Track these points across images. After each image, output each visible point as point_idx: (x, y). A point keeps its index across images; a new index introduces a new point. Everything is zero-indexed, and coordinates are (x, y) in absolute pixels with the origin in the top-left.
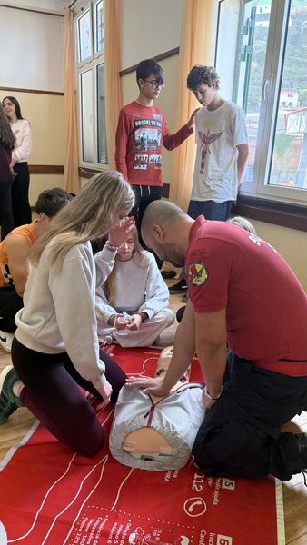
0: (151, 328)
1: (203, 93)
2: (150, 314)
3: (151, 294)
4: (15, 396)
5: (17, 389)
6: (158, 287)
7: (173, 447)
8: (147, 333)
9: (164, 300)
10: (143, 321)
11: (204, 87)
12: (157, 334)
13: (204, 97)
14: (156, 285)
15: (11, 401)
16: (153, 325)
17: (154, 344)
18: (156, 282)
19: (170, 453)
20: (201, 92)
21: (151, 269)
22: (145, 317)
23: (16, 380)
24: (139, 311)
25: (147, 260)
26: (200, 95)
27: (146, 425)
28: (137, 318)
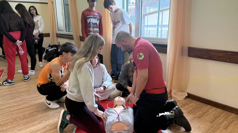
0: (107, 92)
1: (111, 8)
2: (107, 86)
3: (105, 80)
4: (67, 120)
5: (68, 117)
6: (108, 77)
7: (128, 127)
8: (106, 94)
9: (110, 81)
10: (104, 89)
11: (111, 6)
12: (110, 94)
13: (112, 10)
14: (107, 76)
15: (66, 122)
16: (108, 91)
17: (109, 98)
18: (107, 75)
19: (127, 129)
20: (110, 8)
21: (104, 70)
22: (105, 88)
23: (67, 114)
24: (102, 86)
25: (102, 67)
26: (110, 9)
27: (118, 121)
28: (102, 88)
